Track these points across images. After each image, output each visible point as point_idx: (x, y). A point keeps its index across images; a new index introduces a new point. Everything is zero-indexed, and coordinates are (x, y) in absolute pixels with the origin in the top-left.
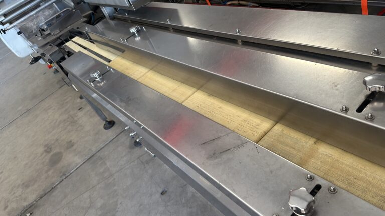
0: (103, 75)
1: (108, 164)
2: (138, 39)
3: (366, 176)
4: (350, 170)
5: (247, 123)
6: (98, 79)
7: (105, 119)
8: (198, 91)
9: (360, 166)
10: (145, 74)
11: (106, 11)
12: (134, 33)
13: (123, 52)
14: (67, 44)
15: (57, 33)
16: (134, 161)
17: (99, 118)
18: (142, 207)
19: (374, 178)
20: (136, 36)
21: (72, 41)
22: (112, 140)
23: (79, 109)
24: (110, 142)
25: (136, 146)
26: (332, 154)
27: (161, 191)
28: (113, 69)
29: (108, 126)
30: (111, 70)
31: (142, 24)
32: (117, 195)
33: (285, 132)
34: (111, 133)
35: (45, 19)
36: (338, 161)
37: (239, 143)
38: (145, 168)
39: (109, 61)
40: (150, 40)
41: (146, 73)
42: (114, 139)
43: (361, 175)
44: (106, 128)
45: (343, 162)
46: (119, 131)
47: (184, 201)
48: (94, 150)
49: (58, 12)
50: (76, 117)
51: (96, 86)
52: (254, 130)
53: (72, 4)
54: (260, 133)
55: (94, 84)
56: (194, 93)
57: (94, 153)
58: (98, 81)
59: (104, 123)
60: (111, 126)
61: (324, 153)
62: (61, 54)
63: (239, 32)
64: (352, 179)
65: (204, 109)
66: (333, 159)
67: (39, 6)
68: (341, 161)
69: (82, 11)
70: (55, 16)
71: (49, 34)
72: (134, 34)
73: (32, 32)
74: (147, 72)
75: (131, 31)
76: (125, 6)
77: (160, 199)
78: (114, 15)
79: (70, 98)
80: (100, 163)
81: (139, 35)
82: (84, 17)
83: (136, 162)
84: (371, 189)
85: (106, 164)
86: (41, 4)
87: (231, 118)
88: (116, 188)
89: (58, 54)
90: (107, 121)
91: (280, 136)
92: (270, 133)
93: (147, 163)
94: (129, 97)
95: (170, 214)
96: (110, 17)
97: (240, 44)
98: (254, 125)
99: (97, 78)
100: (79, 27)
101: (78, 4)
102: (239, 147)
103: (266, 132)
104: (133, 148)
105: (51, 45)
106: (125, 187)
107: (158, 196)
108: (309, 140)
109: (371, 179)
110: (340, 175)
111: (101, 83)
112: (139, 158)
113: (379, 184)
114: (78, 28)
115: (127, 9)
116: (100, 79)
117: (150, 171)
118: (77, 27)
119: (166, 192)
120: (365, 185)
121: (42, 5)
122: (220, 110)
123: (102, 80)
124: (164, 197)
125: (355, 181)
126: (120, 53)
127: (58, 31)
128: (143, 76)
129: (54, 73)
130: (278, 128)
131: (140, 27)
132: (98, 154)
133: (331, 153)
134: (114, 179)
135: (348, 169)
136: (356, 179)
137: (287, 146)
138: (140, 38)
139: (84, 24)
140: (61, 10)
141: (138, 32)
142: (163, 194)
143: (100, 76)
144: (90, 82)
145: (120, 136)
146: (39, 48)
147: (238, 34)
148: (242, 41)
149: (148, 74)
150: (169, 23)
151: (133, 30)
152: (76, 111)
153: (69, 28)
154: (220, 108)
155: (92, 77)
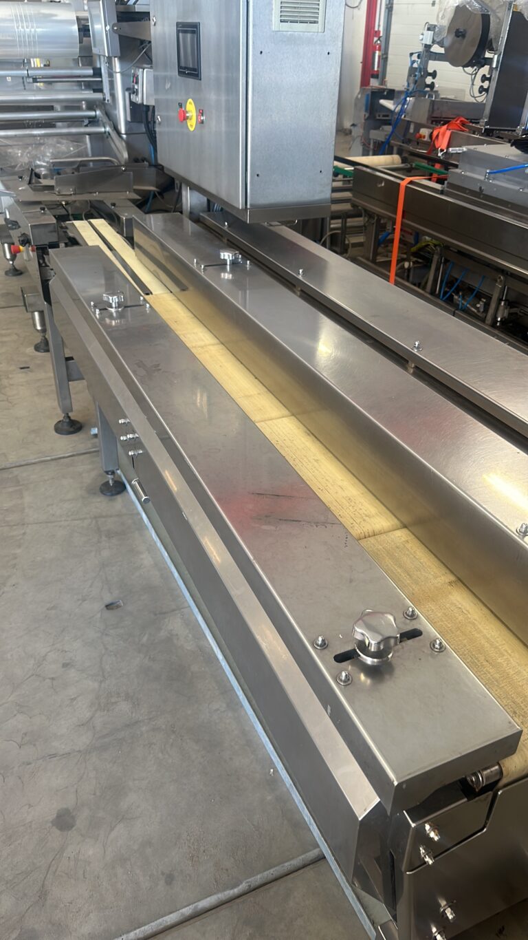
0: (126, 307)
1: (28, 499)
2: (227, 276)
3: (508, 664)
4: (487, 645)
5: (353, 504)
6: (113, 310)
7: (67, 410)
8: (293, 417)
9: (506, 647)
10: (206, 346)
11: (190, 199)
12: (225, 260)
13: (183, 289)
14: (77, 223)
15: (66, 194)
16: (85, 518)
17: (56, 404)
18: (53, 612)
19: (518, 673)
20: (225, 269)
21: (90, 223)
22: (60, 458)
23: (22, 368)
24: (52, 460)
25: (102, 492)
26: (470, 611)
27: (108, 599)
28: (151, 307)
29: (66, 427)
30: (148, 305)
31: (247, 254)
32: (14, 566)
33: (409, 546)
34: (65, 444)
35: (54, 156)
36: (474, 624)
37: (322, 519)
38: (99, 542)
39: (148, 293)
40: (248, 292)
41: (209, 345)
42: (64, 458)
43: (499, 660)
44: (58, 429)
45: (482, 629)
46: (82, 448)
47: (145, 639)
48: (13, 458)
49: (87, 156)
50: (8, 378)
51: (102, 320)
52: (358, 521)
53: (126, 155)
54: (365, 530)
55: (100, 314)
56: (283, 417)
57: (8, 466)
58: (112, 314)
59: (61, 417)
60: (72, 430)
61: (457, 604)
62: (55, 234)
63: (418, 348)
64: (482, 659)
65: (286, 449)
66: (468, 618)
67: (53, 126)
68: (480, 626)
69: (139, 179)
70: (80, 159)
71: (51, 188)
72: (224, 263)
73: (15, 166)
74: (213, 345)
75: (222, 254)
76: (235, 205)
77: (99, 615)
78: (201, 214)
79: (15, 337)
80: (11, 490)
81: (232, 271)
82: (136, 191)
83: (87, 522)
84: (503, 685)
85: (22, 498)
86: (59, 124)
87: (329, 485)
88: (18, 551)
89: (51, 232)
90: (69, 417)
91: (397, 547)
92: (383, 537)
93: (109, 535)
94: (158, 365)
95: (103, 651)
96: (191, 213)
97: (412, 371)
98: (361, 512)
99: (112, 307)
100: (117, 205)
101: (136, 160)
102: (317, 524)
103: (376, 531)
104: (95, 494)
105: (43, 209)
106: (39, 559)
107: (98, 606)
108: (443, 575)
109: (512, 672)
110: (465, 646)
111: (115, 319)
112: (95, 517)
113: (520, 684)
114: (114, 205)
115: (234, 213)
116: (117, 312)
117: (106, 553)
118: (113, 201)
119: (118, 607)
120: (497, 676)
121: (60, 128)
122: (316, 464)
123: (121, 316)
124: (108, 614)
125: (485, 663)
126: (175, 289)
127: (71, 191)
128: (202, 347)
129: (7, 273)
130: (401, 536)
131: (242, 258)
132: (16, 471)
133: (468, 609)
134: (24, 534)
135: (483, 641)
136: (487, 661)
137: (400, 566)
138: (231, 275)
139: (130, 204)
140: (93, 156)
141: (234, 263)
142: (109, 607)
143: (119, 305)
144: (95, 306)
145: (82, 457)
146: (17, 202)
147: (415, 351)
148: (416, 367)
149: (211, 347)
150: (300, 277)
151: (227, 256)
152: (12, 368)
153: (96, 196)
154: (317, 461)
155: (105, 299)
